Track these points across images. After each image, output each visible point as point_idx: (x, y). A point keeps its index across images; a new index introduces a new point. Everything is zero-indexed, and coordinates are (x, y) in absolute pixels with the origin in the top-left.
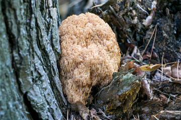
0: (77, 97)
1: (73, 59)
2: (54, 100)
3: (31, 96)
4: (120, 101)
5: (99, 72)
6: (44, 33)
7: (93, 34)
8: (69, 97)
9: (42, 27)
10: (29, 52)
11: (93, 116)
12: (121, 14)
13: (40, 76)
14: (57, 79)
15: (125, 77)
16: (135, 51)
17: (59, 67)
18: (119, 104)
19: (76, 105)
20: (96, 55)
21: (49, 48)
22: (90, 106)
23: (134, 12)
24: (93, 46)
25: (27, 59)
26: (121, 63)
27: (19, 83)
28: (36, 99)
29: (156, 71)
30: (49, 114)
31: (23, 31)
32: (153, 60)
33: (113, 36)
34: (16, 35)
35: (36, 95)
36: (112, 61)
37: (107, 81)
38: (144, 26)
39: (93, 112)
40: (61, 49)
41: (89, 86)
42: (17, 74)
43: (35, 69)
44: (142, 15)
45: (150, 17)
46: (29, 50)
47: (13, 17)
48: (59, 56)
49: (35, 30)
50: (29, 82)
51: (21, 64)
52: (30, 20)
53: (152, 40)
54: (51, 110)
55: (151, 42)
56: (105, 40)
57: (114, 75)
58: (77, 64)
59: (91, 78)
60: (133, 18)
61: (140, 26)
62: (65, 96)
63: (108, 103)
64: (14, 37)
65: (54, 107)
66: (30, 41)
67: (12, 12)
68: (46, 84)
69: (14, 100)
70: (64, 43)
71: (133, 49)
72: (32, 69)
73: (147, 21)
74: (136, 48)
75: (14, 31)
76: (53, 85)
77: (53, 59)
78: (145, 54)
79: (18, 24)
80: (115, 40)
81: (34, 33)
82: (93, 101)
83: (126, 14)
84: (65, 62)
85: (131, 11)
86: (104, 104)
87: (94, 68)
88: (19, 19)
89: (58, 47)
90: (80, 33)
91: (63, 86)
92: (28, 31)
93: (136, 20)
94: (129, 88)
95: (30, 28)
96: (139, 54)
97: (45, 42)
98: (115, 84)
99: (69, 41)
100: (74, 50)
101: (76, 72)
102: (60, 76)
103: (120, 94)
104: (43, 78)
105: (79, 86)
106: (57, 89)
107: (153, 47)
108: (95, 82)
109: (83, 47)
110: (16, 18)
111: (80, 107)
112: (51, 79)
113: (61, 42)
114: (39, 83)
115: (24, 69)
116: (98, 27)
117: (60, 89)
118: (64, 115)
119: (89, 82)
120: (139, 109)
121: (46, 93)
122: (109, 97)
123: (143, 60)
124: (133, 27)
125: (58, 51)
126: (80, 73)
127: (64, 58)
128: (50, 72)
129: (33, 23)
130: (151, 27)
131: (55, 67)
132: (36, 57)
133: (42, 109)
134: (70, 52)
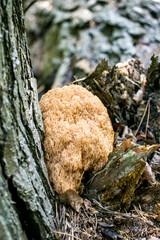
0: (66, 184)
1: (60, 138)
2: (42, 187)
3: (17, 181)
4: (119, 188)
5: (92, 152)
6: (26, 106)
7: (81, 108)
8: (58, 185)
9: (25, 98)
10: (14, 126)
11: (87, 208)
12: (108, 88)
13: (25, 156)
14: (42, 162)
15: (126, 156)
18: (118, 192)
19: (66, 194)
20: (88, 132)
21: (32, 125)
23: (123, 86)
24: (82, 122)
25: (12, 134)
27: (2, 164)
28: (23, 185)
29: (154, 153)
30: (38, 204)
31: (6, 100)
33: (104, 109)
35: (23, 180)
36: (106, 139)
37: (101, 164)
38: (135, 101)
39: (87, 202)
40: (45, 127)
41: (81, 170)
43: (20, 148)
45: (140, 92)
46: (13, 124)
48: (43, 135)
49: (18, 99)
50: (14, 163)
51: (4, 140)
52: (13, 87)
53: (146, 117)
55: (145, 120)
56: (96, 115)
57: (110, 156)
58: (65, 144)
59: (83, 161)
60: (122, 93)
61: (130, 102)
62: (52, 184)
63: (103, 191)
66: (14, 113)
68: (33, 167)
70: (47, 120)
72: (17, 148)
73: (138, 96)
74: (126, 128)
76: (39, 169)
77: (37, 138)
78: (139, 134)
80: (107, 115)
81: (17, 103)
83: (114, 88)
84: (51, 142)
85: (119, 85)
86: (98, 193)
87: (86, 148)
92: (11, 101)
93: (125, 95)
94: (133, 169)
95: (13, 96)
96: (131, 134)
97: (27, 117)
98: (113, 166)
99: (54, 117)
100: (60, 128)
101: (64, 153)
102: (46, 160)
103: (120, 177)
104: (29, 160)
105: (68, 172)
106: (43, 175)
107: (147, 126)
108: (86, 167)
109: (71, 123)
111: (71, 197)
113: (43, 119)
114: (24, 165)
115: (9, 146)
116: (87, 99)
117: (46, 175)
119: (81, 166)
120: (138, 198)
121: (33, 178)
122: (105, 183)
124: (122, 103)
125: (42, 129)
126: (70, 155)
127: (49, 138)
128: (35, 154)
130: (143, 102)
131: (40, 149)
132: (20, 135)
133: (30, 198)
134: (55, 130)
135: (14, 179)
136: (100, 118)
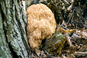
0: (35, 45)
1: (33, 26)
2: (24, 46)
3: (12, 44)
4: (56, 47)
5: (46, 32)
6: (19, 13)
7: (43, 14)
8: (31, 45)
9: (18, 10)
10: (12, 22)
11: (42, 54)
12: (57, 4)
13: (17, 34)
14: (25, 36)
15: (58, 35)
16: (63, 23)
17: (26, 30)
18: (55, 49)
19: (34, 48)
20: (44, 24)
21: (21, 21)
22: (41, 49)
23: (63, 4)
24: (43, 20)
25: (10, 26)
26: (56, 29)
28: (14, 45)
29: (73, 33)
31: (9, 12)
32: (72, 27)
33: (53, 15)
34: (5, 13)
35: (15, 44)
36: (52, 27)
37: (49, 37)
38: (68, 10)
39: (43, 52)
40: (27, 21)
41: (41, 39)
42: (5, 33)
43: (15, 31)
44: (67, 5)
45: (71, 6)
46: (11, 21)
47: (4, 5)
48: (26, 25)
49: (14, 11)
50: (11, 37)
51: (7, 28)
52: (12, 6)
53: (72, 17)
54: (22, 51)
55: (71, 19)
56: (49, 17)
57: (53, 34)
58: (35, 29)
59: (42, 36)
60: (62, 7)
61: (66, 11)
62: (29, 44)
63: (50, 48)
64: (4, 15)
65: (23, 49)
66: (12, 17)
67: (4, 2)
68: (20, 38)
69: (4, 46)
70: (29, 18)
71: (62, 22)
72: (13, 31)
73: (69, 8)
75: (4, 12)
76: (23, 39)
77: (23, 26)
78: (68, 24)
79: (7, 8)
80: (53, 17)
81: (14, 13)
82: (43, 47)
83: (59, 4)
84: (29, 27)
85: (61, 3)
86: (48, 48)
87: (43, 31)
88: (7, 6)
89: (26, 20)
90: (37, 14)
92: (11, 12)
93: (64, 8)
94: (60, 41)
95: (12, 10)
96: (65, 24)
97: (19, 18)
98: (53, 39)
99: (31, 17)
100: (33, 22)
101: (34, 32)
102: (27, 35)
103: (56, 43)
105: (35, 39)
106: (25, 41)
107: (72, 21)
108: (43, 38)
109: (38, 20)
110: (5, 5)
111: (36, 50)
112: (22, 36)
113: (27, 18)
114: (16, 37)
115: (9, 31)
116: (46, 11)
117: (26, 41)
118: (28, 53)
119: (41, 38)
121: (20, 42)
122: (50, 45)
123: (67, 27)
124: (63, 11)
125: (26, 22)
126: (36, 33)
127: (29, 26)
128: (22, 32)
129: (14, 8)
130: (71, 11)
131: (24, 30)
132: (15, 25)
133: (17, 50)
134: (31, 23)
135: (11, 43)
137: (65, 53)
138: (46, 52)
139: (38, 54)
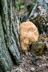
2: (17, 49)
4: (38, 50)
6: (15, 28)
8: (22, 48)
9: (14, 26)
10: (10, 35)
11: (29, 54)
12: (40, 21)
14: (18, 43)
16: (44, 33)
19: (24, 51)
20: (31, 35)
21: (16, 33)
22: (29, 51)
23: (44, 21)
25: (9, 37)
26: (39, 38)
27: (6, 45)
28: (12, 49)
30: (16, 54)
31: (8, 29)
37: (34, 43)
38: (47, 25)
42: (6, 42)
44: (46, 22)
47: (5, 24)
48: (19, 35)
49: (12, 28)
50: (10, 44)
51: (7, 39)
52: (10, 25)
54: (16, 53)
56: (34, 30)
57: (37, 42)
58: (25, 38)
60: (43, 23)
61: (45, 25)
62: (21, 48)
63: (34, 50)
64: (5, 30)
65: (17, 52)
66: (10, 31)
67: (5, 23)
68: (15, 45)
69: (5, 50)
70: (21, 31)
72: (11, 40)
75: (5, 28)
76: (17, 45)
77: (17, 36)
78: (47, 34)
79: (7, 26)
82: (30, 49)
83: (41, 21)
84: (21, 37)
85: (43, 20)
86: (33, 50)
88: (7, 25)
89: (19, 32)
90: (26, 28)
91: (21, 45)
92: (10, 28)
93: (44, 24)
94: (41, 46)
96: (45, 34)
97: (15, 31)
98: (37, 45)
100: (24, 33)
101: (24, 40)
103: (38, 48)
104: (14, 43)
106: (18, 46)
108: (30, 44)
109: (27, 32)
110: (6, 25)
111: (26, 51)
113: (20, 31)
114: (13, 44)
115: (8, 40)
117: (19, 46)
119: (29, 44)
121: (15, 47)
123: (46, 36)
124: (43, 26)
127: (21, 36)
128: (16, 40)
129: (11, 26)
131: (18, 39)
132: (12, 36)
133: (13, 52)
134: (23, 34)
135: (9, 48)
136: (35, 31)
137: (45, 53)
138: (32, 53)
139: (27, 54)
